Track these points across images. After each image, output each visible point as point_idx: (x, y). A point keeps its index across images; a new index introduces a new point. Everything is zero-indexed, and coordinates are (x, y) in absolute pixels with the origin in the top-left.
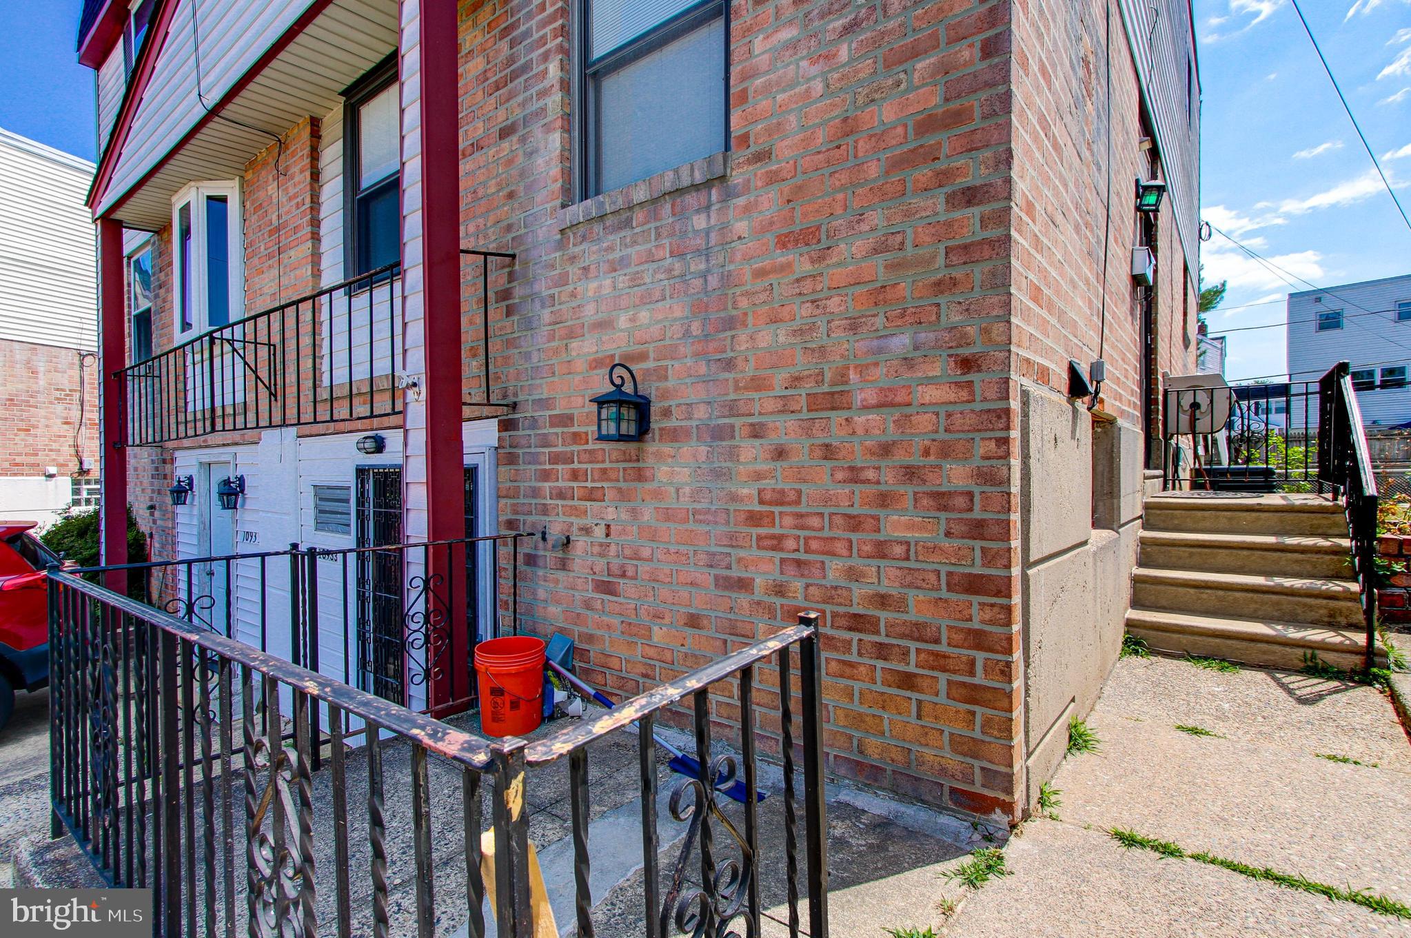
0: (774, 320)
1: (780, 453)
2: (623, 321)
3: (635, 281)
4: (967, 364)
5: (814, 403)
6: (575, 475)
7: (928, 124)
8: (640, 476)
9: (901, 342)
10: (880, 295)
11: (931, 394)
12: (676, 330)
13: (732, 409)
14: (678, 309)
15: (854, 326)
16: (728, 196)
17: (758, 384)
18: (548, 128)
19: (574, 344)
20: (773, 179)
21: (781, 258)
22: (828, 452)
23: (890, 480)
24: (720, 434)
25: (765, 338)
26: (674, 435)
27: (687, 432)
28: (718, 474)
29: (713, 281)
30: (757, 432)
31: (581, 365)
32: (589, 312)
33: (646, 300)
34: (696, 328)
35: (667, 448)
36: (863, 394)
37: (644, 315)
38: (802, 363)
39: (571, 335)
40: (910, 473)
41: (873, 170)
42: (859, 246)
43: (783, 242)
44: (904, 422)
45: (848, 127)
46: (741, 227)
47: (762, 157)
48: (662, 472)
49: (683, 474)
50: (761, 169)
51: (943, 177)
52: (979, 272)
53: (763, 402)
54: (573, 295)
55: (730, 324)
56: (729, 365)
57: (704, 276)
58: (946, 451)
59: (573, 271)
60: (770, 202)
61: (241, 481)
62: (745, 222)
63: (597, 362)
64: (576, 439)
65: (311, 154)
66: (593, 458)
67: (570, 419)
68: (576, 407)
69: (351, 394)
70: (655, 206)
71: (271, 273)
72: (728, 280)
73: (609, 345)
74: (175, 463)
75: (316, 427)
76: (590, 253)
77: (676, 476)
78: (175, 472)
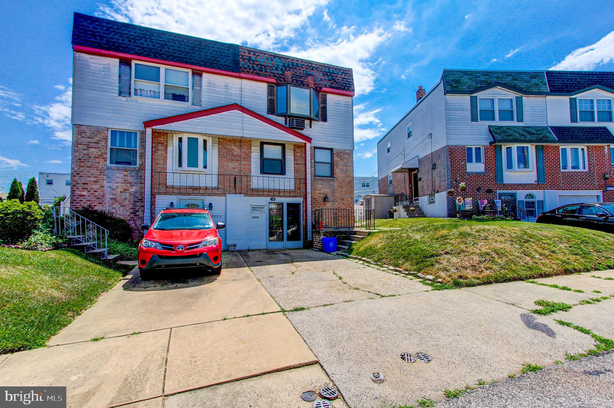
1: (339, 203)
2: (323, 190)
3: (324, 186)
4: (352, 198)
5: (342, 200)
6: (316, 205)
7: (349, 182)
8: (325, 205)
9: (348, 196)
10: (346, 192)
11: (350, 200)
12: (329, 192)
13: (335, 199)
14: (329, 190)
15: (345, 194)
16: (334, 181)
17: (337, 198)
18: (312, 167)
22: (343, 203)
24: (333, 202)
26: (329, 201)
28: (334, 205)
30: (337, 202)
31: (317, 193)
32: (318, 188)
33: (326, 188)
34: (331, 192)
36: (346, 200)
37: (325, 190)
38: (341, 197)
39: (316, 190)
40: (348, 205)
41: (346, 183)
42: (345, 189)
43: (339, 187)
44: (348, 202)
45: (344, 180)
49: (330, 205)
50: (337, 180)
51: (350, 186)
52: (352, 192)
53: (338, 199)
54: (317, 186)
55: (334, 192)
56: (334, 196)
57: (332, 188)
58: (351, 204)
59: (316, 183)
60: (338, 183)
61: (211, 204)
62: (336, 184)
63: (320, 193)
64: (317, 201)
65: (251, 147)
66: (319, 203)
67: (316, 199)
68: (317, 197)
69: (263, 190)
70: (326, 180)
71: (233, 163)
72: (334, 189)
73: (321, 192)
74: (157, 198)
75: (253, 195)
76: (318, 182)
77: (329, 205)
78: (156, 201)
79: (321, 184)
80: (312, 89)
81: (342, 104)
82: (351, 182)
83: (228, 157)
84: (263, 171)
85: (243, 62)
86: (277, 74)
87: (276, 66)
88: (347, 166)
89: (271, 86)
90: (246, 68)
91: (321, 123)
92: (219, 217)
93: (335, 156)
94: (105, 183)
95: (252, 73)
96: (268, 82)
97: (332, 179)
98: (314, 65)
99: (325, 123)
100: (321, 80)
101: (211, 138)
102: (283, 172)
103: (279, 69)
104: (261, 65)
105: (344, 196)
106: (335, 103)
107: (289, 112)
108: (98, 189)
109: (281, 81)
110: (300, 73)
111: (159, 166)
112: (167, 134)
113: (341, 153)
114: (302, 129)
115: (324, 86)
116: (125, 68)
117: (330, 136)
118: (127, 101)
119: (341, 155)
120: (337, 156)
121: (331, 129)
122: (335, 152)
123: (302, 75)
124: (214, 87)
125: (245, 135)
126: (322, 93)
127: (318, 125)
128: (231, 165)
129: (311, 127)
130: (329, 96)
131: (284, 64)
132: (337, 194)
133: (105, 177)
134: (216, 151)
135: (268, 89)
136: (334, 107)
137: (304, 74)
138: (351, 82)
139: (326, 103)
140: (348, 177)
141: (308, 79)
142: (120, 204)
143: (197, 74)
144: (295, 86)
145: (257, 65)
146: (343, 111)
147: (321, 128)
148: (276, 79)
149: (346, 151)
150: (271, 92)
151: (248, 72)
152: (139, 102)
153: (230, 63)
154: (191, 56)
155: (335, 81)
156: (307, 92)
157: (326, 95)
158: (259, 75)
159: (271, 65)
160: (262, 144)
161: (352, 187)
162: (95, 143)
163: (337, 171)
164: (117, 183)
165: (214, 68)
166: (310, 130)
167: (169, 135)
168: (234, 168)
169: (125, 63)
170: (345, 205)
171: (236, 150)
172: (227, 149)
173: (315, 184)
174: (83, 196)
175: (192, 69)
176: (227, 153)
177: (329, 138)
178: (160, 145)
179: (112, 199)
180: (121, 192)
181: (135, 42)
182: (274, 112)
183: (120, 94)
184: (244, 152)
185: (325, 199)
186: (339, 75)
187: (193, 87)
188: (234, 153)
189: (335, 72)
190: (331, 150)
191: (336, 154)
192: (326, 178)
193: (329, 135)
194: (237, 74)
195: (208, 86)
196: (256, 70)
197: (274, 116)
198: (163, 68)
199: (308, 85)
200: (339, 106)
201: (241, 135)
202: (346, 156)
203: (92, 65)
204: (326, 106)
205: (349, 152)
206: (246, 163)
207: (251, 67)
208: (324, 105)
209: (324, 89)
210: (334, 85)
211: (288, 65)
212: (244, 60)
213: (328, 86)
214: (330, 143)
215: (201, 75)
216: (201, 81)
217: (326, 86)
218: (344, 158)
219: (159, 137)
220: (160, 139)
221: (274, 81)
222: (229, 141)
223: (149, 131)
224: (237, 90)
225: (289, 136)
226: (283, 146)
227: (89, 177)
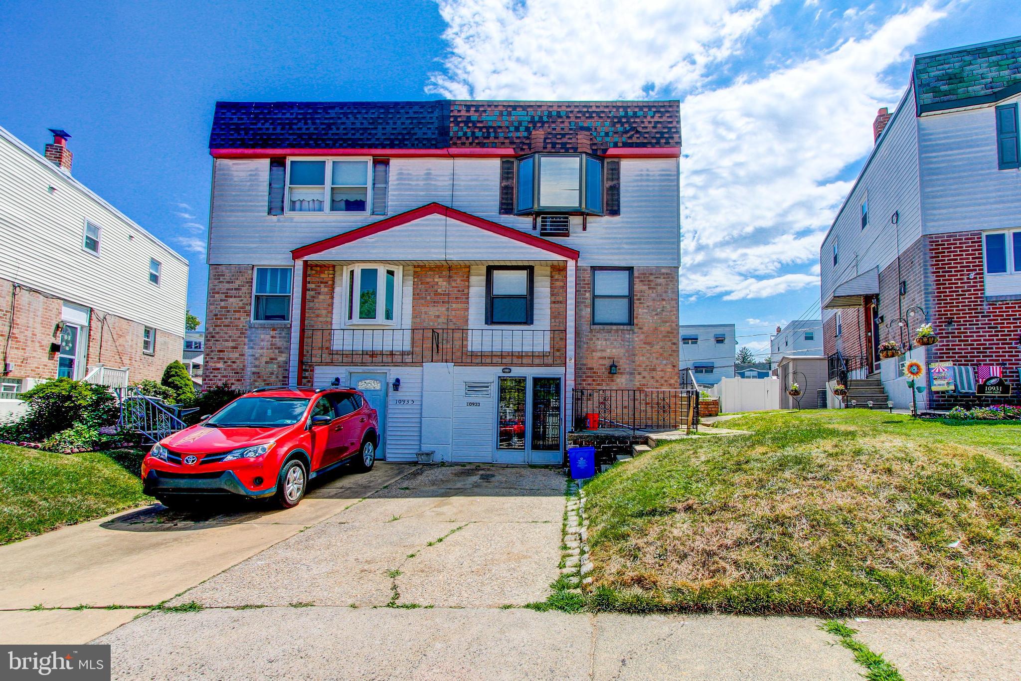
0: (643, 356)
1: (644, 377)
2: (608, 351)
3: (612, 343)
4: (674, 366)
5: (650, 370)
6: (594, 381)
7: (668, 332)
8: (612, 381)
9: (664, 362)
10: (661, 355)
11: (669, 370)
12: (622, 355)
13: (634, 370)
14: (623, 351)
15: (657, 359)
16: (634, 333)
17: (640, 366)
18: (586, 306)
19: (594, 353)
20: (643, 333)
21: (644, 346)
22: (653, 377)
23: (663, 382)
24: (631, 374)
25: (641, 358)
26: (621, 373)
27: (624, 373)
28: (631, 381)
29: (631, 347)
30: (639, 374)
31: (596, 358)
32: (599, 347)
33: (615, 347)
34: (626, 354)
35: (620, 376)
36: (659, 369)
37: (614, 350)
38: (648, 363)
39: (593, 351)
40: (666, 381)
41: (660, 336)
42: (658, 347)
43: (645, 343)
44: (665, 374)
45: (656, 329)
46: (636, 339)
47: (640, 328)
48: (618, 380)
49: (623, 381)
50: (641, 331)
51: (671, 340)
52: (675, 354)
53: (641, 369)
54: (594, 343)
55: (634, 355)
56: (634, 362)
57: (629, 346)
58: (671, 378)
59: (594, 338)
60: (642, 337)
61: (398, 380)
62: (637, 338)
63: (601, 358)
64: (594, 373)
65: (468, 277)
66: (599, 377)
67: (593, 369)
68: (595, 366)
69: (492, 355)
70: (617, 331)
71: (436, 308)
72: (633, 347)
73: (604, 354)
74: (316, 371)
75: (471, 364)
76: (599, 336)
77: (621, 381)
78: (315, 375)
79: (606, 340)
80: (584, 156)
81: (653, 176)
82: (672, 333)
83: (428, 298)
84: (491, 319)
85: (455, 129)
86: (518, 138)
87: (516, 124)
88: (663, 300)
89: (508, 162)
90: (459, 138)
91: (607, 218)
92: (410, 402)
93: (637, 281)
94: (247, 351)
95: (471, 144)
96: (501, 156)
97: (629, 327)
98: (594, 109)
99: (616, 219)
100: (607, 134)
101: (401, 267)
102: (528, 319)
103: (522, 129)
104: (488, 128)
105: (655, 361)
106: (638, 176)
107: (536, 206)
108: (237, 358)
109: (522, 149)
110: (563, 129)
111: (320, 319)
112: (334, 266)
113: (651, 274)
114: (567, 235)
115: (612, 145)
116: (278, 171)
117: (627, 243)
118: (279, 221)
119: (652, 278)
120: (642, 281)
121: (630, 228)
122: (636, 274)
123: (567, 131)
124: (409, 179)
125: (449, 257)
126: (609, 160)
127: (600, 225)
128: (433, 311)
129: (584, 229)
130: (625, 164)
131: (533, 117)
132: (639, 359)
133: (246, 340)
134: (409, 290)
135: (502, 168)
136: (635, 184)
137: (571, 129)
138: (675, 127)
139: (618, 179)
140: (666, 322)
141: (579, 137)
142: (265, 380)
143: (381, 162)
144: (550, 154)
145: (481, 129)
146: (656, 188)
147: (606, 228)
148: (514, 149)
149: (663, 271)
150: (506, 173)
151: (464, 144)
152: (295, 220)
153: (433, 134)
154: (370, 134)
155: (637, 132)
156: (574, 162)
157: (618, 164)
158: (482, 145)
159: (507, 124)
160: (490, 269)
161: (674, 344)
162: (236, 289)
163: (641, 312)
164: (262, 348)
165: (405, 146)
166: (584, 234)
167: (337, 268)
168: (438, 317)
169: (278, 162)
170: (657, 381)
171: (442, 284)
172: (428, 283)
173: (591, 339)
174: (218, 369)
175: (374, 156)
176: (426, 291)
177: (625, 246)
178: (322, 285)
179: (254, 373)
180: (267, 363)
181: (291, 129)
182: (512, 209)
183: (269, 213)
184: (456, 287)
185: (613, 369)
186: (649, 119)
187: (374, 184)
188: (439, 290)
189: (640, 113)
190: (630, 269)
191: (638, 277)
192: (614, 327)
193: (625, 241)
194: (444, 152)
195: (398, 179)
196: (477, 138)
197: (512, 216)
198: (329, 161)
199: (575, 149)
200: (648, 180)
201: (443, 257)
202: (659, 281)
203: (235, 173)
204: (619, 184)
205: (669, 271)
206: (459, 306)
207: (469, 134)
208: (615, 182)
209: (612, 151)
210: (634, 140)
211: (541, 117)
212: (457, 123)
213: (620, 145)
214: (627, 257)
215: (386, 163)
216: (386, 173)
217: (616, 145)
218: (657, 285)
219: (322, 272)
220: (322, 276)
221: (510, 151)
222: (431, 269)
223: (299, 264)
224: (446, 178)
225: (533, 251)
226: (530, 269)
227: (227, 341)
